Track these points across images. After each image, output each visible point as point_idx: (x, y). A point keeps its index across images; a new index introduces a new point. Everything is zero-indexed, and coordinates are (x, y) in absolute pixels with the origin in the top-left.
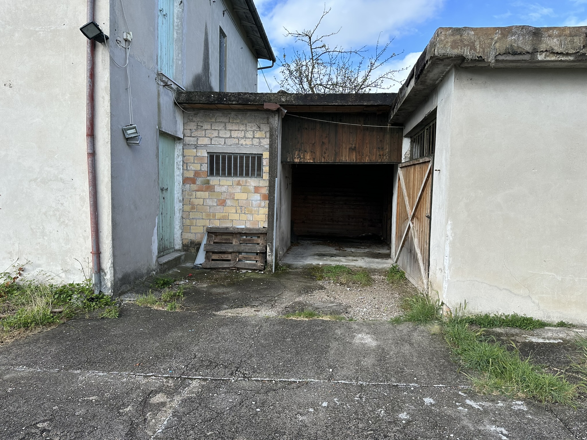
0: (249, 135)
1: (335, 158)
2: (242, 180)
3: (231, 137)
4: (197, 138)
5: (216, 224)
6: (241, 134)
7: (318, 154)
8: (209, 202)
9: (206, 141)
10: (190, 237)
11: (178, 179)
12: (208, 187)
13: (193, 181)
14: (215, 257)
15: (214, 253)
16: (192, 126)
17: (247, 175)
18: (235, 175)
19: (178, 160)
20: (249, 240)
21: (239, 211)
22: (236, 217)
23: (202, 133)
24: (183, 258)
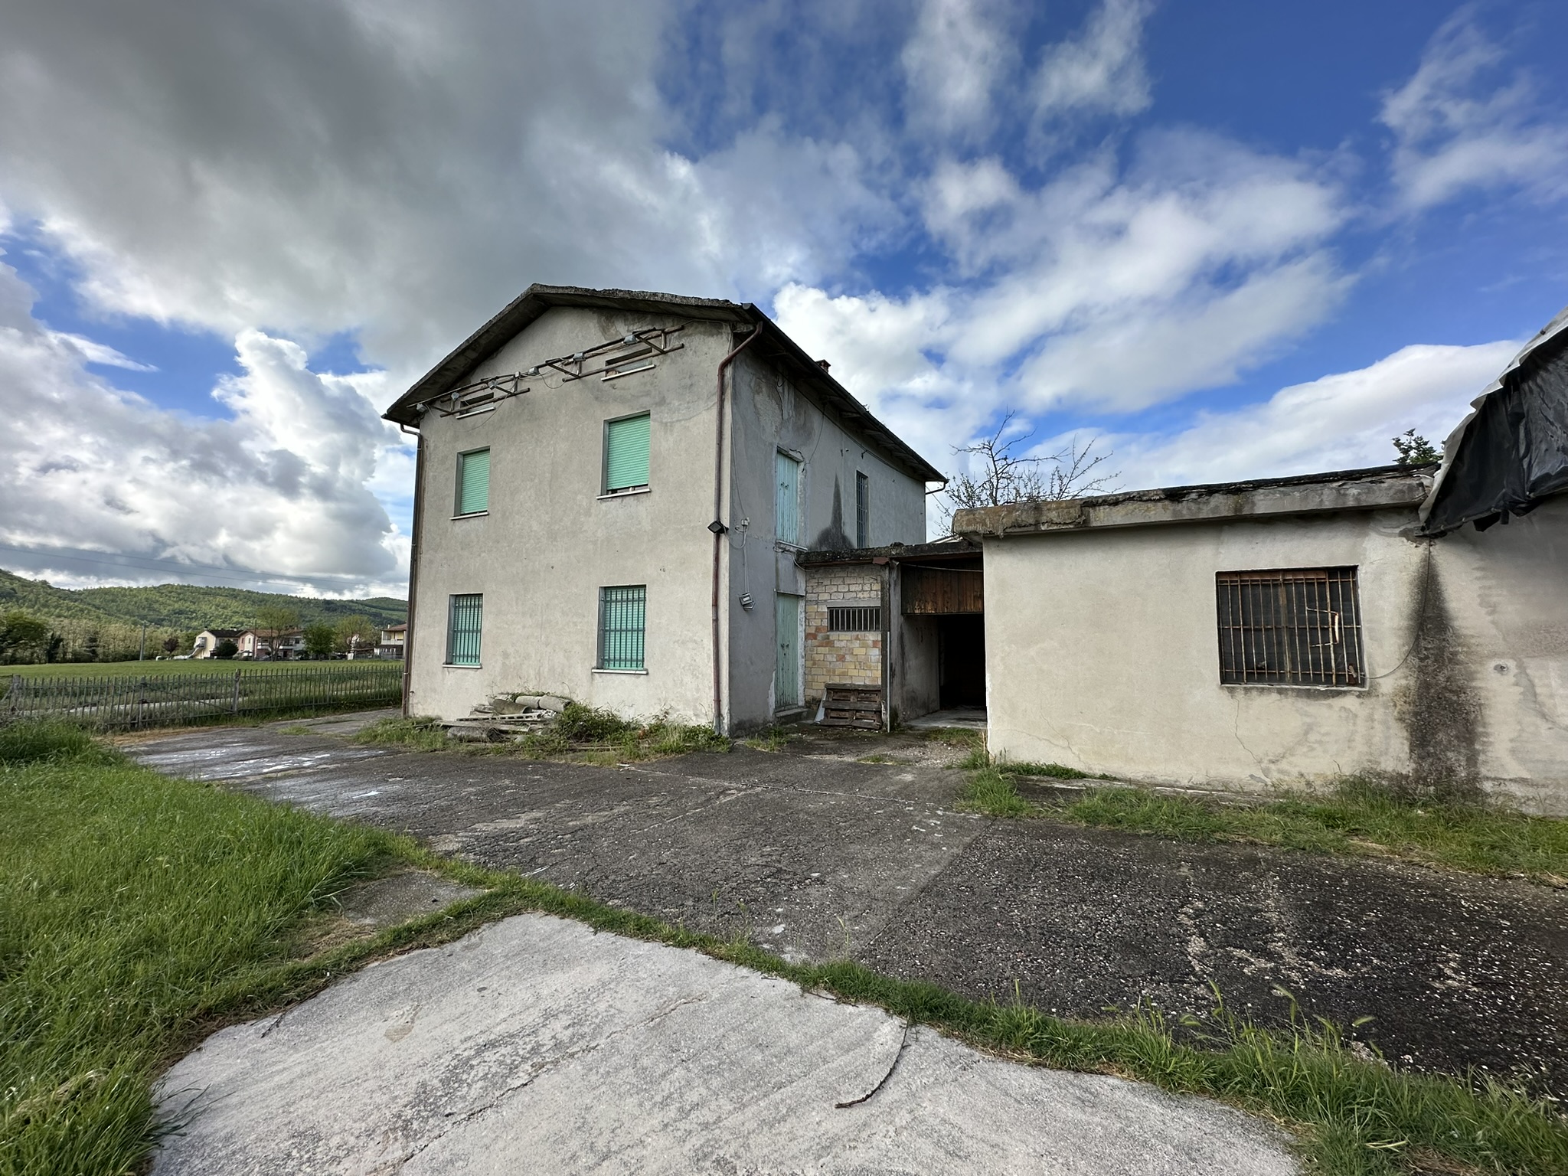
0: (867, 588)
1: (959, 609)
2: (861, 634)
3: (849, 591)
4: (818, 594)
5: (837, 680)
6: (858, 588)
7: (940, 604)
8: (829, 658)
9: (826, 597)
10: (812, 693)
11: (801, 635)
12: (828, 643)
13: (814, 637)
14: (833, 714)
15: (832, 710)
16: (813, 582)
17: (866, 629)
18: (854, 629)
19: (801, 616)
20: (867, 698)
21: (858, 667)
22: (855, 673)
23: (821, 589)
24: (805, 714)
